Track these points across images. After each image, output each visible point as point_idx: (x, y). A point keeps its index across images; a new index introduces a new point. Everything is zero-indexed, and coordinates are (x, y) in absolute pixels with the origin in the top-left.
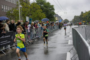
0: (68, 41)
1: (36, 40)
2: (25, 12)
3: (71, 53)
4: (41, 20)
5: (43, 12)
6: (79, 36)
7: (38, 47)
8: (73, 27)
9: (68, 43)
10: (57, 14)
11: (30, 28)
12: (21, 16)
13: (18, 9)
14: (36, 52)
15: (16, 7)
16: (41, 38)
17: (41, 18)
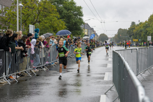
0: (104, 74)
1: (44, 69)
2: (29, 15)
3: (109, 96)
4: (56, 33)
5: (62, 18)
6: (124, 66)
7: (48, 82)
8: (115, 48)
9: (103, 78)
10: (87, 24)
11: (36, 46)
12: (20, 23)
13: (16, 11)
14: (43, 91)
15: (12, 5)
16: (55, 66)
17: (56, 29)
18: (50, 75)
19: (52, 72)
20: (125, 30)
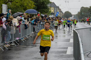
0: (67, 48)
9: (66, 52)
10: (54, 3)
16: (24, 41)
17: (26, 8)
18: (20, 50)
19: (22, 46)
20: (86, 8)
